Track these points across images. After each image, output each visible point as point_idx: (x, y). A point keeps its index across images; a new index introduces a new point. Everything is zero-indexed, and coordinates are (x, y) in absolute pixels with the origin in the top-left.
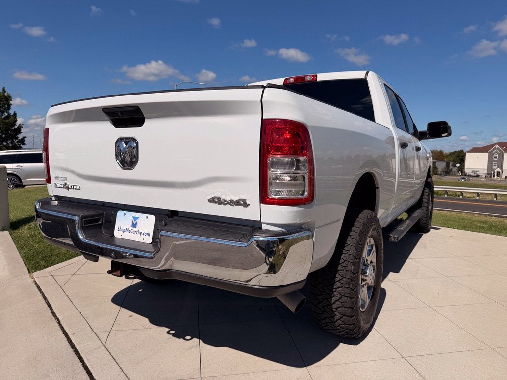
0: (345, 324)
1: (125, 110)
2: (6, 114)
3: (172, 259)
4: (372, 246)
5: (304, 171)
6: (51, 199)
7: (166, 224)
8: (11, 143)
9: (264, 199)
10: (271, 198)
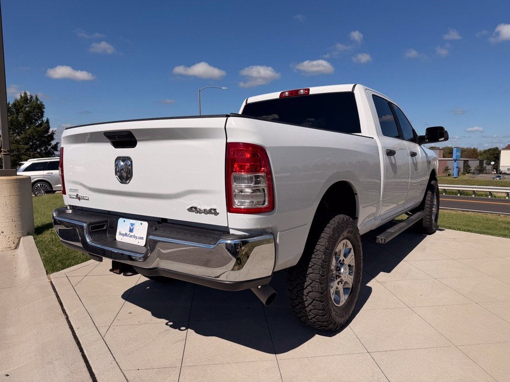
0: (319, 321)
1: (121, 134)
2: (40, 122)
3: (158, 259)
4: (351, 249)
5: (263, 185)
6: (67, 208)
7: (156, 229)
8: (45, 150)
9: (230, 208)
10: (234, 207)
